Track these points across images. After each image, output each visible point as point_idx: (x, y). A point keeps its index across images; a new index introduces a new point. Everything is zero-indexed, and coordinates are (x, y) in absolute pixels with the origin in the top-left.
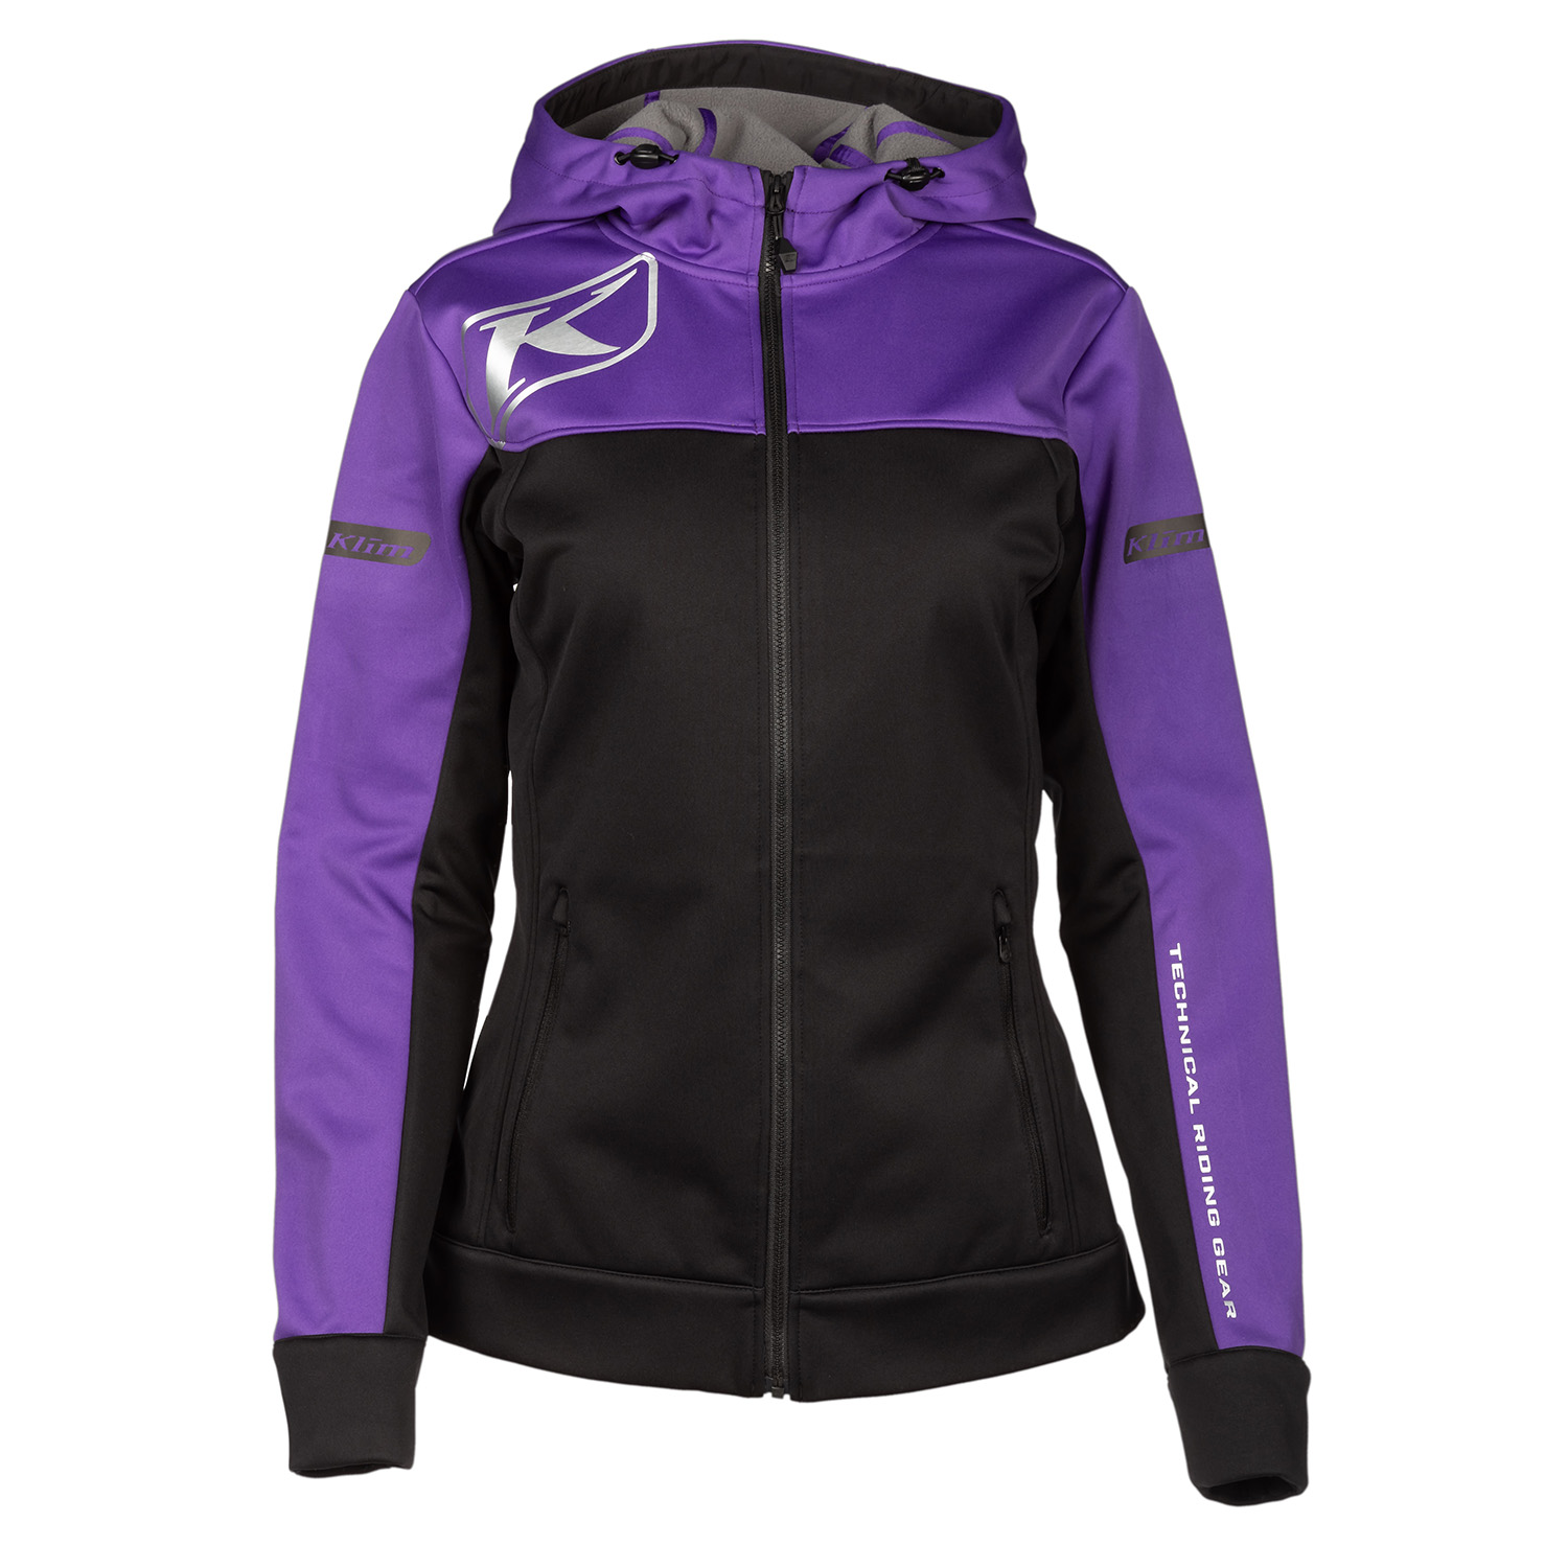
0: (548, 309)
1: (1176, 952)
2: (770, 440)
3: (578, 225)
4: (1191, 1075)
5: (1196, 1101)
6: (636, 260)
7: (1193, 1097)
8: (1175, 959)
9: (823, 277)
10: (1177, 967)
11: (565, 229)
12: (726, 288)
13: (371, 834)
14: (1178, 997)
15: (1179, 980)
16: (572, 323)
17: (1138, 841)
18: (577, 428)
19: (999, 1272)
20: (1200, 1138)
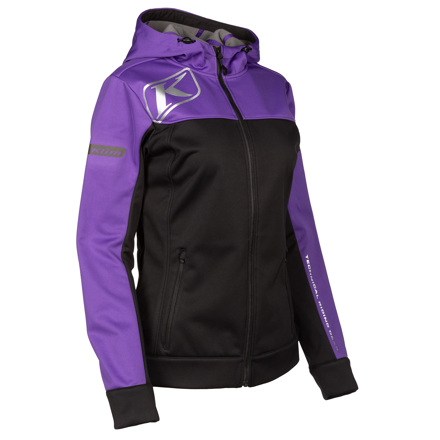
0: (166, 83)
1: (307, 257)
2: (240, 121)
3: (158, 59)
4: (315, 289)
5: (317, 296)
6: (184, 70)
7: (317, 294)
8: (307, 259)
9: (233, 76)
10: (308, 261)
11: (156, 60)
12: (211, 78)
13: (107, 237)
14: (309, 269)
15: (309, 264)
16: (175, 87)
17: (294, 227)
18: (193, 117)
19: (286, 346)
20: (320, 305)
